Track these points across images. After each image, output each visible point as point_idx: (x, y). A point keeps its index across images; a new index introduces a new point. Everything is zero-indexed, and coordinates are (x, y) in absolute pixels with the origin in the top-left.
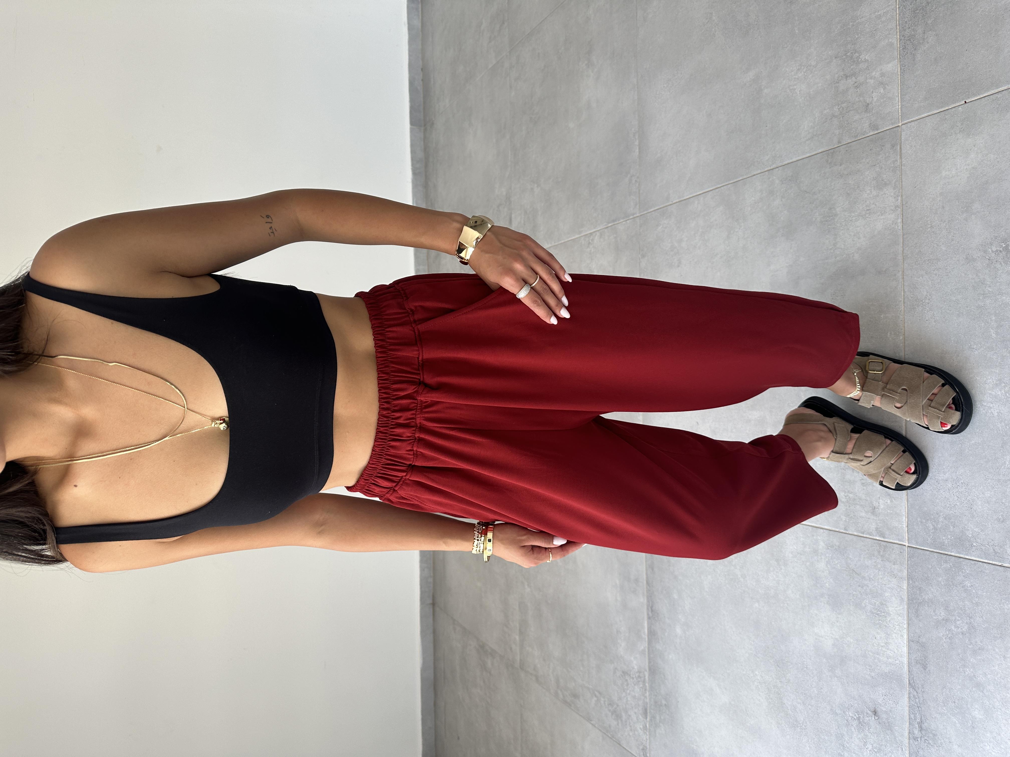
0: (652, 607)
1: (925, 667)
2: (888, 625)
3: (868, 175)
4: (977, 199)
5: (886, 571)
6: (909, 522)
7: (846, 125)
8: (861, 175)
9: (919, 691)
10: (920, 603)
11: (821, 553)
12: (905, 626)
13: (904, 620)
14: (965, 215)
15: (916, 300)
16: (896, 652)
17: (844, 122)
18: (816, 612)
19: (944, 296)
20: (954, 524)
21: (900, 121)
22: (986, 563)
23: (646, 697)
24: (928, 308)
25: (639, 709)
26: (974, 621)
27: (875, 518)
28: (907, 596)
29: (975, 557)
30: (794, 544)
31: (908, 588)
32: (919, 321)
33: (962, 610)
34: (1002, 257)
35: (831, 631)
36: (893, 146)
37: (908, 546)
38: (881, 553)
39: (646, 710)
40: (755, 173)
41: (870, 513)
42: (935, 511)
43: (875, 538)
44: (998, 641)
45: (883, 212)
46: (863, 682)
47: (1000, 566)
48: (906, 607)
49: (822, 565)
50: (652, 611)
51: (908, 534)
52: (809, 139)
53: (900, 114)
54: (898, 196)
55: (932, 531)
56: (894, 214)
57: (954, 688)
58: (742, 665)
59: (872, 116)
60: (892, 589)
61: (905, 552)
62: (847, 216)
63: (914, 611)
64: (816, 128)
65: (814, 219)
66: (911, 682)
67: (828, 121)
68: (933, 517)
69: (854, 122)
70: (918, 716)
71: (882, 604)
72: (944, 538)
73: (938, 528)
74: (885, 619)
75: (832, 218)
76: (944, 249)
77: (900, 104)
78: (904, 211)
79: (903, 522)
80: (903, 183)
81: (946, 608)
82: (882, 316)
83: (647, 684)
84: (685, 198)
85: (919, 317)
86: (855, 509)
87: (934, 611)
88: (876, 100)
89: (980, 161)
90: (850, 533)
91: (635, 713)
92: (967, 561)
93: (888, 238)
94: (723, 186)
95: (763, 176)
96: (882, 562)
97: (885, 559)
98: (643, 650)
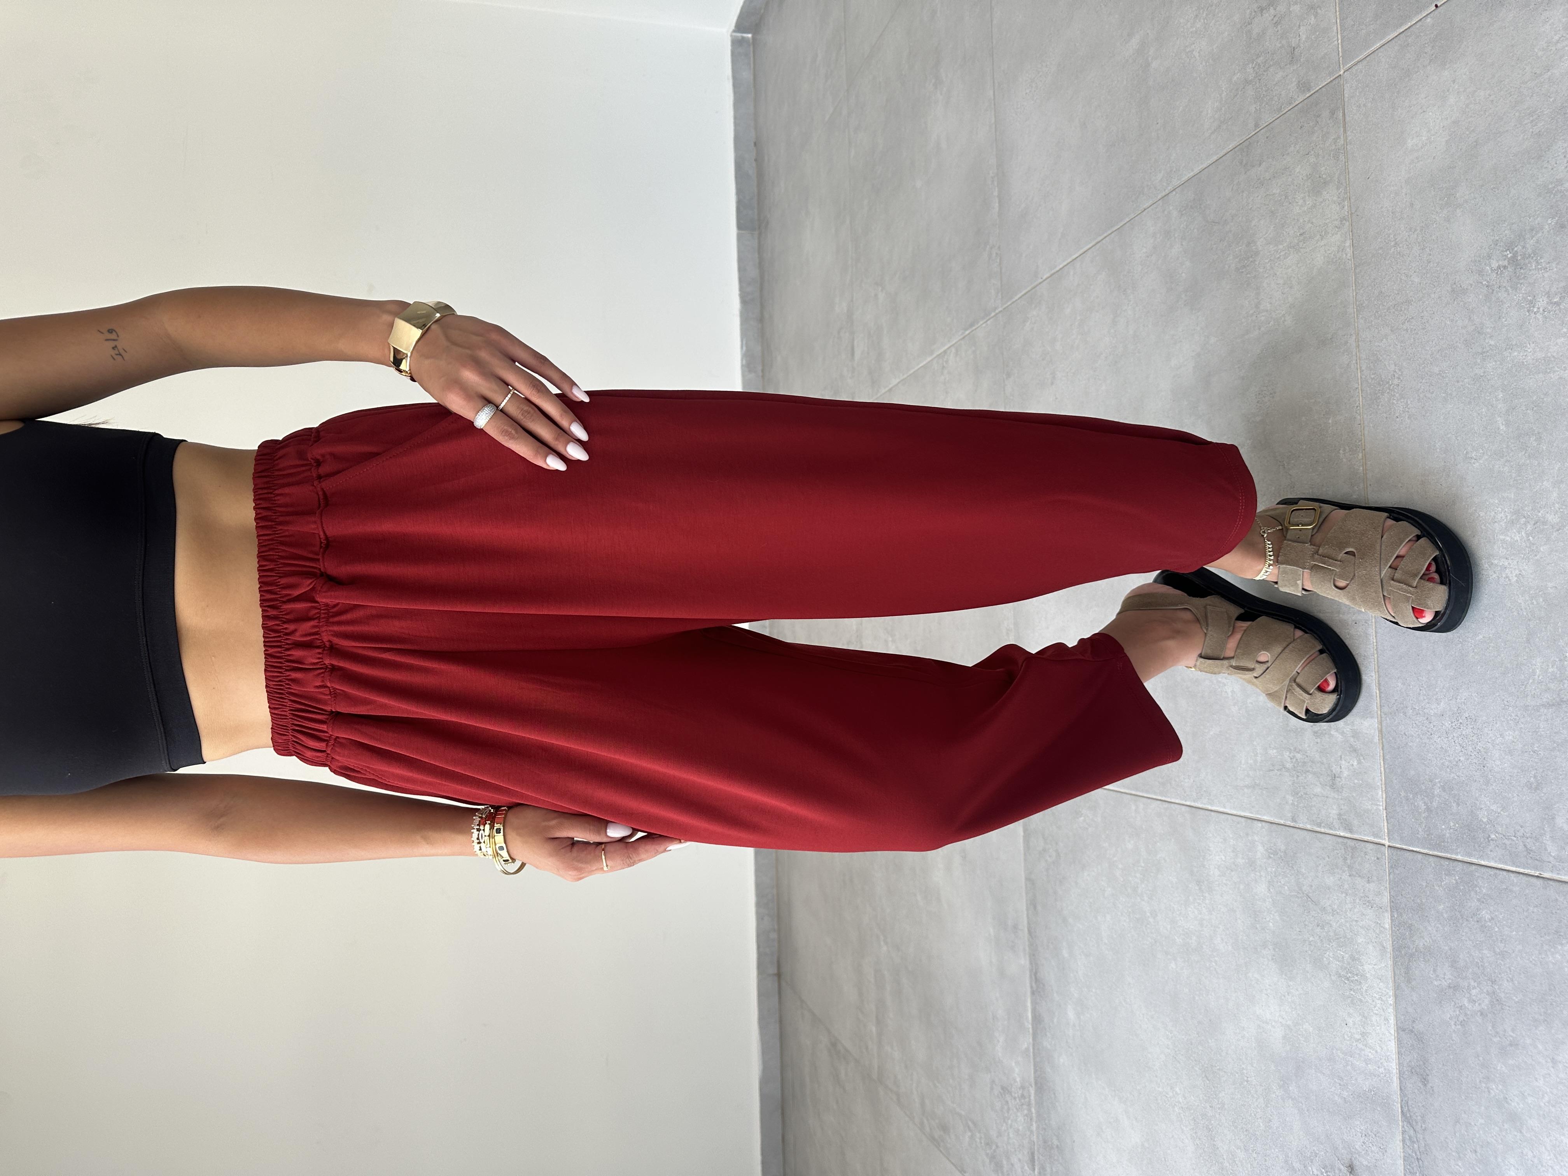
0: (1036, 974)
1: (1425, 1081)
2: (1365, 998)
3: (1299, 172)
4: (1462, 177)
5: (1356, 894)
6: (1388, 800)
7: (1264, 93)
8: (1290, 175)
9: (1418, 1128)
10: (1412, 955)
11: (1261, 866)
12: (1391, 1001)
13: (1389, 989)
14: (1445, 212)
15: (1379, 384)
16: (1379, 1051)
17: (1262, 89)
18: (1256, 976)
19: (1421, 368)
20: (1458, 799)
21: (1342, 66)
22: (1513, 872)
23: (1032, 1132)
24: (1397, 395)
25: (1023, 1153)
26: (1499, 989)
27: (1336, 796)
28: (1391, 942)
29: (1496, 862)
30: (1221, 851)
31: (1392, 927)
32: (1385, 420)
33: (1479, 967)
34: (1508, 278)
35: (1280, 1011)
36: (1333, 113)
37: (1389, 846)
38: (1348, 861)
39: (1033, 1154)
40: (1145, 206)
41: (1328, 788)
42: (1427, 777)
43: (1338, 833)
44: (1541, 1028)
45: (1323, 233)
46: (1331, 1110)
47: (1537, 877)
48: (1390, 963)
49: (1261, 889)
50: (1037, 980)
51: (1387, 822)
52: (1215, 130)
53: (1340, 55)
54: (1343, 200)
55: (1423, 815)
56: (1339, 233)
57: (1473, 1124)
58: (1156, 1076)
59: (1301, 68)
60: (1367, 929)
61: (1384, 857)
62: (1272, 252)
63: (1403, 971)
64: (1223, 109)
65: (1227, 266)
66: (1406, 1109)
67: (1240, 93)
68: (1424, 788)
69: (1275, 85)
71: (1353, 958)
72: (1443, 827)
73: (1433, 809)
74: (1359, 987)
75: (1251, 259)
76: (1417, 280)
77: (1339, 36)
78: (1354, 224)
79: (1378, 801)
80: (1351, 175)
81: (1454, 964)
82: (1330, 421)
83: (1033, 1110)
84: (1058, 269)
85: (1385, 413)
86: (1305, 781)
87: (1435, 971)
88: (1306, 38)
89: (1464, 106)
90: (1301, 826)
91: (1020, 1160)
92: (1483, 870)
93: (1333, 277)
94: (1105, 237)
95: (1156, 208)
96: (1350, 878)
97: (1354, 873)
98: (1027, 1049)
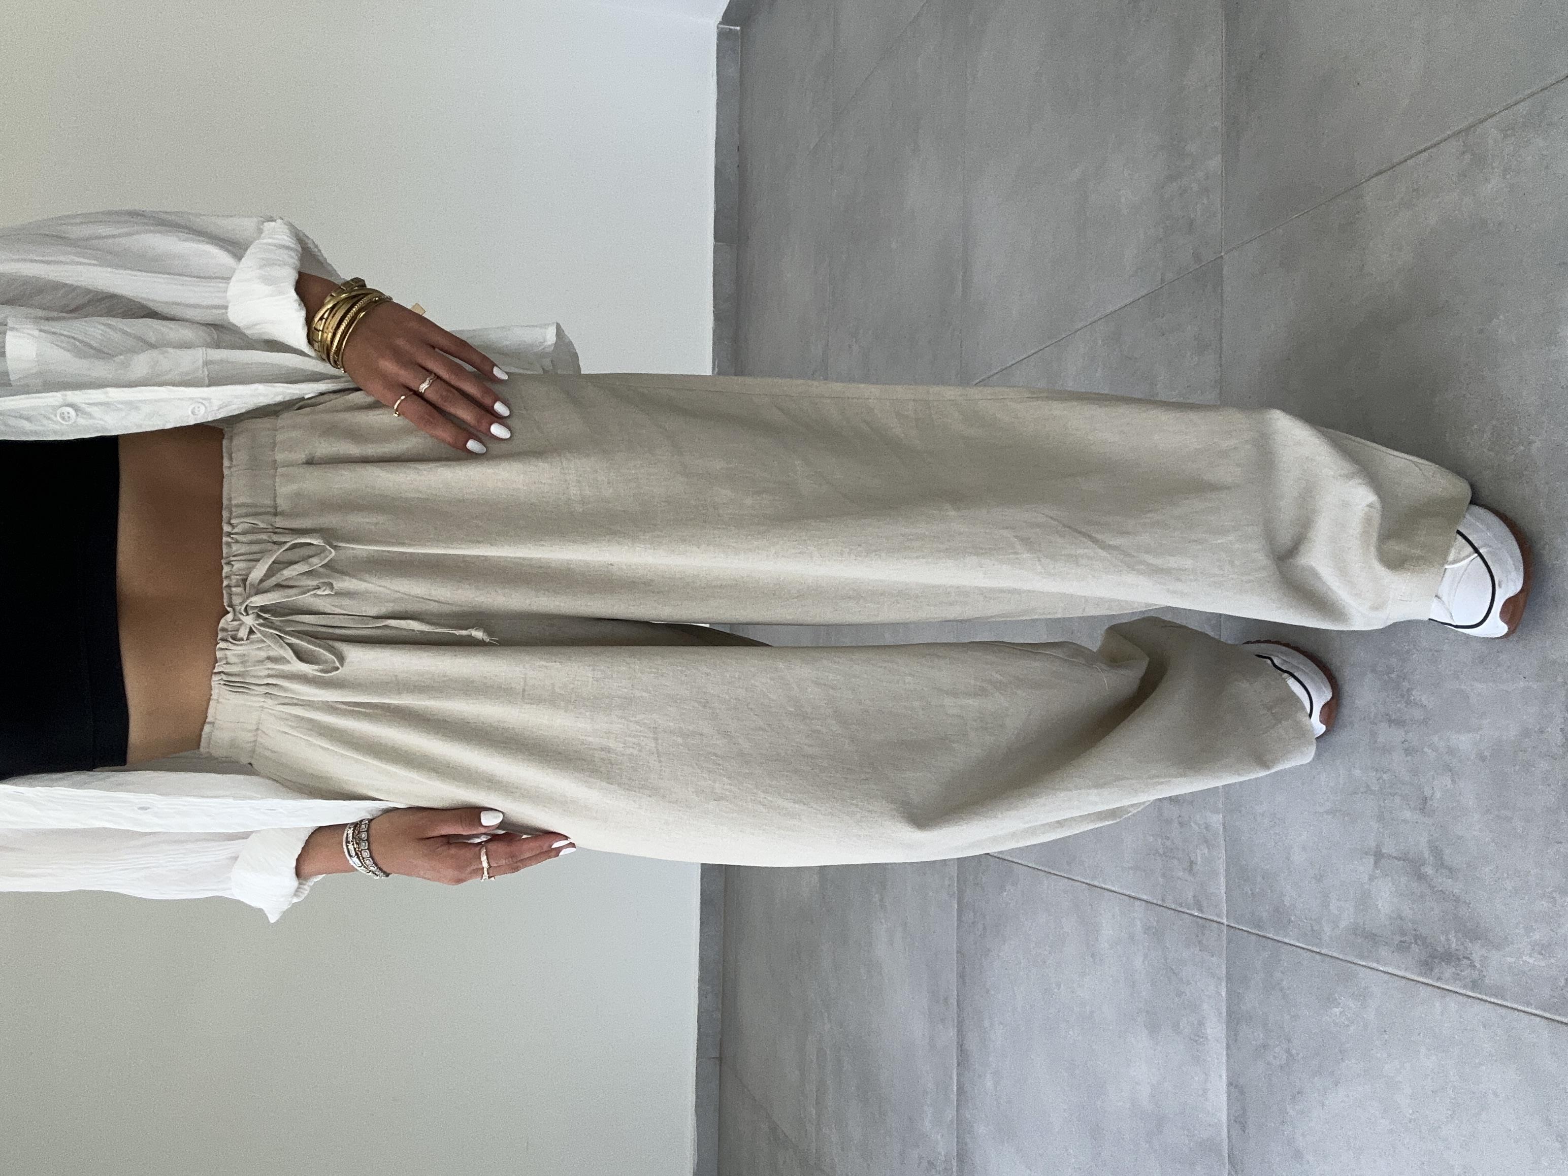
0: (962, 1046)
1: (1244, 1129)
2: (1207, 1058)
3: (1189, 331)
5: (1204, 967)
6: (1227, 885)
7: (1170, 252)
8: (1183, 332)
9: (1238, 1169)
10: (1238, 1020)
11: (1139, 941)
12: (1224, 1059)
13: (1223, 1050)
16: (1215, 1104)
17: (1168, 249)
20: (1272, 887)
21: (1223, 248)
22: (1303, 948)
26: (1292, 1046)
27: (1193, 880)
28: (1225, 1009)
29: (1293, 940)
30: (1110, 927)
31: (1226, 995)
33: (1280, 1029)
36: (1214, 287)
37: (1228, 926)
38: (1199, 938)
40: (1078, 327)
41: (1187, 872)
42: (1252, 866)
43: (1193, 912)
46: (1181, 1159)
47: (1318, 953)
48: (1224, 1027)
49: (1138, 962)
50: (962, 1051)
51: (1227, 905)
52: (1133, 275)
53: (1223, 238)
54: (1218, 365)
55: (1250, 899)
57: (1272, 1162)
59: (1196, 239)
60: (1210, 997)
61: (1223, 934)
63: (1232, 1032)
64: (1140, 257)
67: (1152, 247)
68: (1250, 876)
71: (1200, 1023)
72: (1262, 909)
73: (1256, 894)
74: (1203, 1049)
77: (1223, 221)
79: (1221, 885)
81: (1265, 1026)
86: (1172, 866)
87: (1253, 1032)
88: (1200, 215)
90: (1169, 905)
94: (1046, 347)
95: (1086, 331)
96: (1200, 953)
97: (1203, 948)
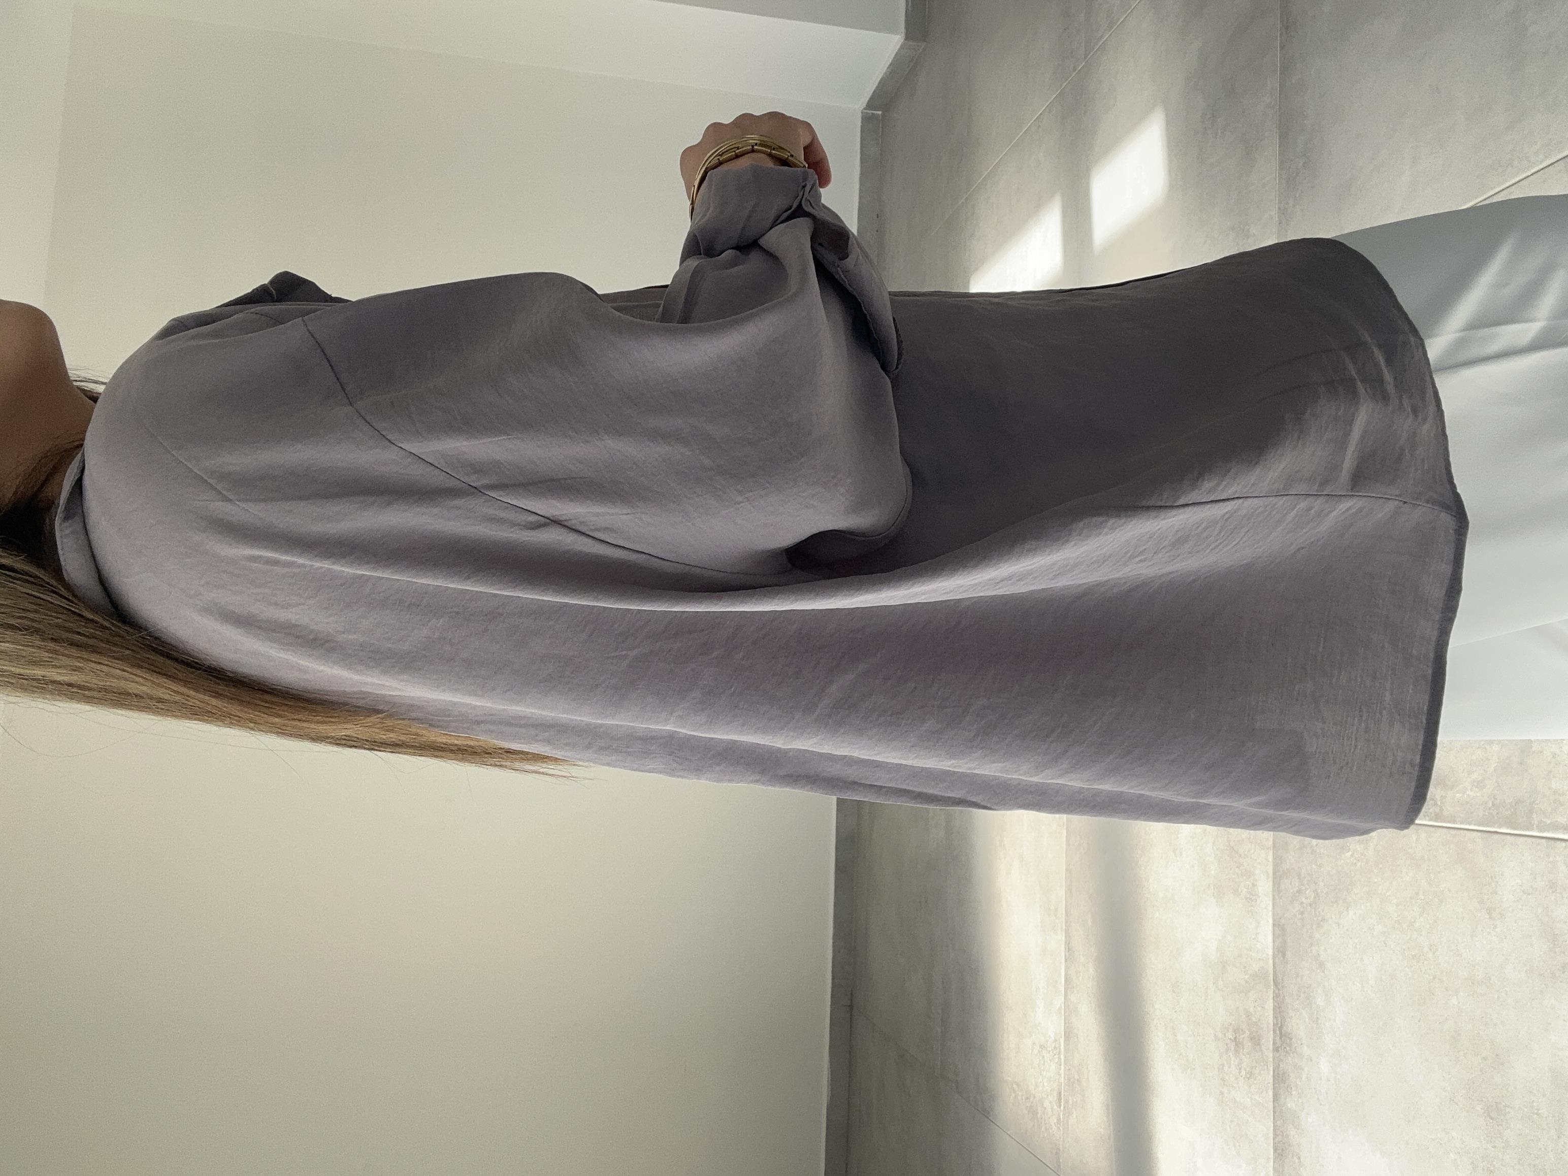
0: (1069, 943)
1: (1284, 956)
9: (1280, 987)
13: (1270, 901)
16: (1264, 943)
23: (1060, 1075)
25: (1053, 1094)
39: (1060, 1093)
48: (1271, 883)
70: (1280, 1020)
83: (1062, 1056)
91: (1050, 1102)
98: (1060, 1008)
